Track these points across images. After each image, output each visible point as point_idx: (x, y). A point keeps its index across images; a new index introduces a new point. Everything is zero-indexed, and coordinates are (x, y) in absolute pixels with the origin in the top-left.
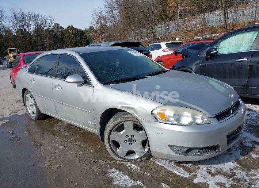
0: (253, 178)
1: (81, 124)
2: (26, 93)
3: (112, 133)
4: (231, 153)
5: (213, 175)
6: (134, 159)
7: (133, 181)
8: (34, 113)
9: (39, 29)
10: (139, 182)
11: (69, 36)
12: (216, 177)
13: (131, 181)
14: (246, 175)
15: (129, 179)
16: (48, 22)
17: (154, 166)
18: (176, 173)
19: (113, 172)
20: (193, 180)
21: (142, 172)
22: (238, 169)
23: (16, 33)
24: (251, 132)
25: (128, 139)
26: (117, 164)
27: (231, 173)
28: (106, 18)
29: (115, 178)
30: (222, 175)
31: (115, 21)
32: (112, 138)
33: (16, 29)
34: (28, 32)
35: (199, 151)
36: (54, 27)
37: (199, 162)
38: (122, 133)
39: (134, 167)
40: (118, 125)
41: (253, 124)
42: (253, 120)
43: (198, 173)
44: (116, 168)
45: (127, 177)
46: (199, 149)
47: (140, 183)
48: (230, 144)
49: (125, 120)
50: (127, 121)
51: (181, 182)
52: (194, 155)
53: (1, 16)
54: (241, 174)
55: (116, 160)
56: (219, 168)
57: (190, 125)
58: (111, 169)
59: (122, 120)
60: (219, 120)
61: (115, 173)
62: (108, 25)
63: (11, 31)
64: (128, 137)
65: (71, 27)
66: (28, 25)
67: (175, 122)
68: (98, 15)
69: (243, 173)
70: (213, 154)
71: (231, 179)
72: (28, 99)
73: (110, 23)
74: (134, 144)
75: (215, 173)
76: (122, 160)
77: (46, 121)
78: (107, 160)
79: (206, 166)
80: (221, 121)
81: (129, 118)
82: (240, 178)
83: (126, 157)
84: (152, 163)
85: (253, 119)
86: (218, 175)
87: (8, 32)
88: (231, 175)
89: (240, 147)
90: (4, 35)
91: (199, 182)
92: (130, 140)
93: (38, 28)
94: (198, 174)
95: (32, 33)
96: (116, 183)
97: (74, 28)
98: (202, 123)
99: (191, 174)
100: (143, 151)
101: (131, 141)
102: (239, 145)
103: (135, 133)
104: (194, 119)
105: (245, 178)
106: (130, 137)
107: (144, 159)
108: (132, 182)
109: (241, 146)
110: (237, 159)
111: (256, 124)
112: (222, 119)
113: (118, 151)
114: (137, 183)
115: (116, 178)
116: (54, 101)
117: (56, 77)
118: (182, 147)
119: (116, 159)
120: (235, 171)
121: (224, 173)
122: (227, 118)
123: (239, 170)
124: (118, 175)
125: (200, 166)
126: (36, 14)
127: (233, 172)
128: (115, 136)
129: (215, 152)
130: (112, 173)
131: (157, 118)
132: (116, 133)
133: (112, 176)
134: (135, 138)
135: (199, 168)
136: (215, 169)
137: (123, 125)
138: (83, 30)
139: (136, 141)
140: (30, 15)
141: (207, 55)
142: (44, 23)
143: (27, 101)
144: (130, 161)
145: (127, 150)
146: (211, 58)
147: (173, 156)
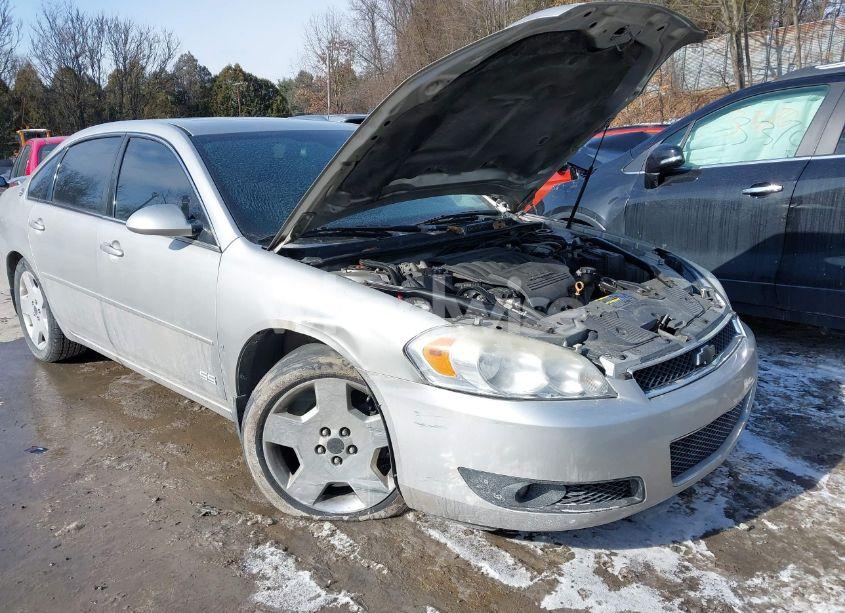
0: (756, 600)
1: (185, 384)
2: (19, 267)
3: (272, 417)
4: (692, 506)
5: (614, 583)
6: (347, 514)
7: (323, 593)
8: (44, 339)
9: (129, 73)
10: (345, 595)
11: (227, 98)
12: (624, 591)
13: (319, 590)
14: (734, 590)
15: (313, 583)
16: (160, 50)
17: (413, 540)
18: (483, 570)
19: (263, 558)
20: (539, 600)
21: (364, 563)
22: (706, 565)
23: (53, 81)
24: (777, 439)
25: (329, 443)
26: (284, 529)
27: (679, 581)
28: (350, 47)
29: (264, 577)
30: (645, 584)
31: (380, 59)
32: (269, 436)
33: (54, 66)
34: (91, 80)
35: (565, 497)
36: (178, 68)
37: (575, 536)
38: (306, 418)
39: (341, 541)
40: (291, 391)
41: (787, 413)
42: (789, 398)
43: (561, 575)
44: (277, 543)
45: (305, 575)
46: (569, 488)
47: (348, 599)
48: (682, 478)
49: (318, 372)
50: (327, 376)
51: (497, 603)
52: (548, 508)
53: (4, 22)
54: (715, 585)
55: (284, 515)
56: (640, 560)
57: (536, 398)
58: (258, 544)
59: (306, 373)
60: (645, 387)
61: (269, 560)
62: (358, 68)
63: (34, 73)
64: (329, 433)
65: (235, 70)
66: (94, 56)
67: (485, 388)
68: (326, 36)
69: (724, 584)
70: (615, 509)
71: (678, 601)
72: (26, 292)
73: (365, 64)
74: (349, 460)
75: (625, 577)
76: (305, 514)
77: (87, 368)
78: (251, 514)
79: (598, 551)
80: (654, 392)
81: (330, 365)
82: (709, 601)
83: (319, 507)
84: (409, 531)
85: (789, 393)
86: (635, 585)
87: (26, 74)
88: (680, 585)
89: (730, 487)
90: (11, 84)
91: (561, 606)
92: (335, 445)
93: (124, 66)
94: (561, 579)
95: (104, 84)
96: (260, 597)
97: (244, 74)
98: (583, 393)
99: (535, 577)
100: (379, 484)
101: (339, 448)
102: (726, 481)
103: (352, 419)
104: (555, 379)
105: (728, 601)
106: (335, 433)
107: (382, 513)
108: (319, 596)
109: (732, 483)
110: (710, 529)
111: (799, 411)
112: (661, 384)
113: (293, 483)
114: (335, 600)
115: (268, 579)
116: (101, 300)
117: (110, 214)
118: (504, 480)
119: (283, 510)
120: (695, 573)
121: (657, 577)
122: (680, 382)
123: (712, 570)
124: (276, 568)
125: (574, 550)
126: (122, 20)
127: (688, 575)
128: (282, 430)
129: (624, 501)
130: (259, 561)
131: (422, 369)
132: (287, 417)
133: (255, 571)
134: (353, 438)
135: (572, 556)
136: (628, 561)
137: (310, 392)
138: (275, 82)
139: (356, 451)
140: (101, 25)
141: (650, 168)
142: (147, 52)
143: (23, 298)
144: (331, 521)
145: (325, 482)
146: (661, 180)
147: (473, 510)
